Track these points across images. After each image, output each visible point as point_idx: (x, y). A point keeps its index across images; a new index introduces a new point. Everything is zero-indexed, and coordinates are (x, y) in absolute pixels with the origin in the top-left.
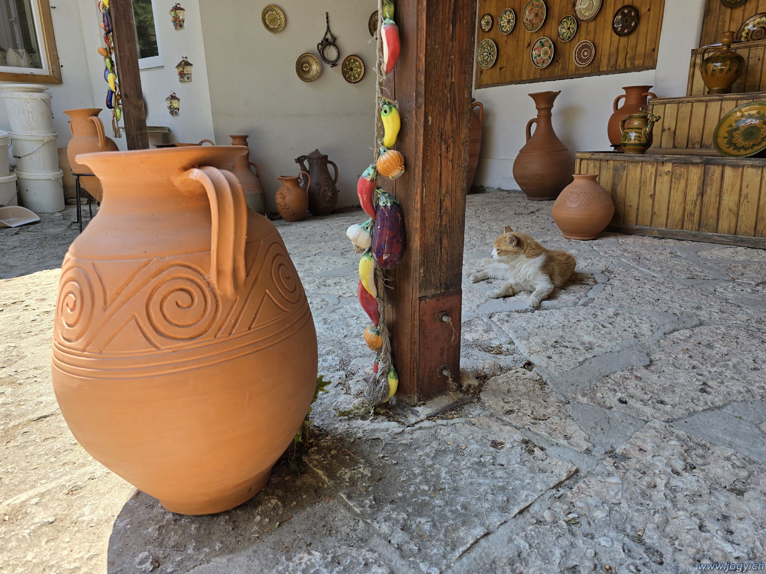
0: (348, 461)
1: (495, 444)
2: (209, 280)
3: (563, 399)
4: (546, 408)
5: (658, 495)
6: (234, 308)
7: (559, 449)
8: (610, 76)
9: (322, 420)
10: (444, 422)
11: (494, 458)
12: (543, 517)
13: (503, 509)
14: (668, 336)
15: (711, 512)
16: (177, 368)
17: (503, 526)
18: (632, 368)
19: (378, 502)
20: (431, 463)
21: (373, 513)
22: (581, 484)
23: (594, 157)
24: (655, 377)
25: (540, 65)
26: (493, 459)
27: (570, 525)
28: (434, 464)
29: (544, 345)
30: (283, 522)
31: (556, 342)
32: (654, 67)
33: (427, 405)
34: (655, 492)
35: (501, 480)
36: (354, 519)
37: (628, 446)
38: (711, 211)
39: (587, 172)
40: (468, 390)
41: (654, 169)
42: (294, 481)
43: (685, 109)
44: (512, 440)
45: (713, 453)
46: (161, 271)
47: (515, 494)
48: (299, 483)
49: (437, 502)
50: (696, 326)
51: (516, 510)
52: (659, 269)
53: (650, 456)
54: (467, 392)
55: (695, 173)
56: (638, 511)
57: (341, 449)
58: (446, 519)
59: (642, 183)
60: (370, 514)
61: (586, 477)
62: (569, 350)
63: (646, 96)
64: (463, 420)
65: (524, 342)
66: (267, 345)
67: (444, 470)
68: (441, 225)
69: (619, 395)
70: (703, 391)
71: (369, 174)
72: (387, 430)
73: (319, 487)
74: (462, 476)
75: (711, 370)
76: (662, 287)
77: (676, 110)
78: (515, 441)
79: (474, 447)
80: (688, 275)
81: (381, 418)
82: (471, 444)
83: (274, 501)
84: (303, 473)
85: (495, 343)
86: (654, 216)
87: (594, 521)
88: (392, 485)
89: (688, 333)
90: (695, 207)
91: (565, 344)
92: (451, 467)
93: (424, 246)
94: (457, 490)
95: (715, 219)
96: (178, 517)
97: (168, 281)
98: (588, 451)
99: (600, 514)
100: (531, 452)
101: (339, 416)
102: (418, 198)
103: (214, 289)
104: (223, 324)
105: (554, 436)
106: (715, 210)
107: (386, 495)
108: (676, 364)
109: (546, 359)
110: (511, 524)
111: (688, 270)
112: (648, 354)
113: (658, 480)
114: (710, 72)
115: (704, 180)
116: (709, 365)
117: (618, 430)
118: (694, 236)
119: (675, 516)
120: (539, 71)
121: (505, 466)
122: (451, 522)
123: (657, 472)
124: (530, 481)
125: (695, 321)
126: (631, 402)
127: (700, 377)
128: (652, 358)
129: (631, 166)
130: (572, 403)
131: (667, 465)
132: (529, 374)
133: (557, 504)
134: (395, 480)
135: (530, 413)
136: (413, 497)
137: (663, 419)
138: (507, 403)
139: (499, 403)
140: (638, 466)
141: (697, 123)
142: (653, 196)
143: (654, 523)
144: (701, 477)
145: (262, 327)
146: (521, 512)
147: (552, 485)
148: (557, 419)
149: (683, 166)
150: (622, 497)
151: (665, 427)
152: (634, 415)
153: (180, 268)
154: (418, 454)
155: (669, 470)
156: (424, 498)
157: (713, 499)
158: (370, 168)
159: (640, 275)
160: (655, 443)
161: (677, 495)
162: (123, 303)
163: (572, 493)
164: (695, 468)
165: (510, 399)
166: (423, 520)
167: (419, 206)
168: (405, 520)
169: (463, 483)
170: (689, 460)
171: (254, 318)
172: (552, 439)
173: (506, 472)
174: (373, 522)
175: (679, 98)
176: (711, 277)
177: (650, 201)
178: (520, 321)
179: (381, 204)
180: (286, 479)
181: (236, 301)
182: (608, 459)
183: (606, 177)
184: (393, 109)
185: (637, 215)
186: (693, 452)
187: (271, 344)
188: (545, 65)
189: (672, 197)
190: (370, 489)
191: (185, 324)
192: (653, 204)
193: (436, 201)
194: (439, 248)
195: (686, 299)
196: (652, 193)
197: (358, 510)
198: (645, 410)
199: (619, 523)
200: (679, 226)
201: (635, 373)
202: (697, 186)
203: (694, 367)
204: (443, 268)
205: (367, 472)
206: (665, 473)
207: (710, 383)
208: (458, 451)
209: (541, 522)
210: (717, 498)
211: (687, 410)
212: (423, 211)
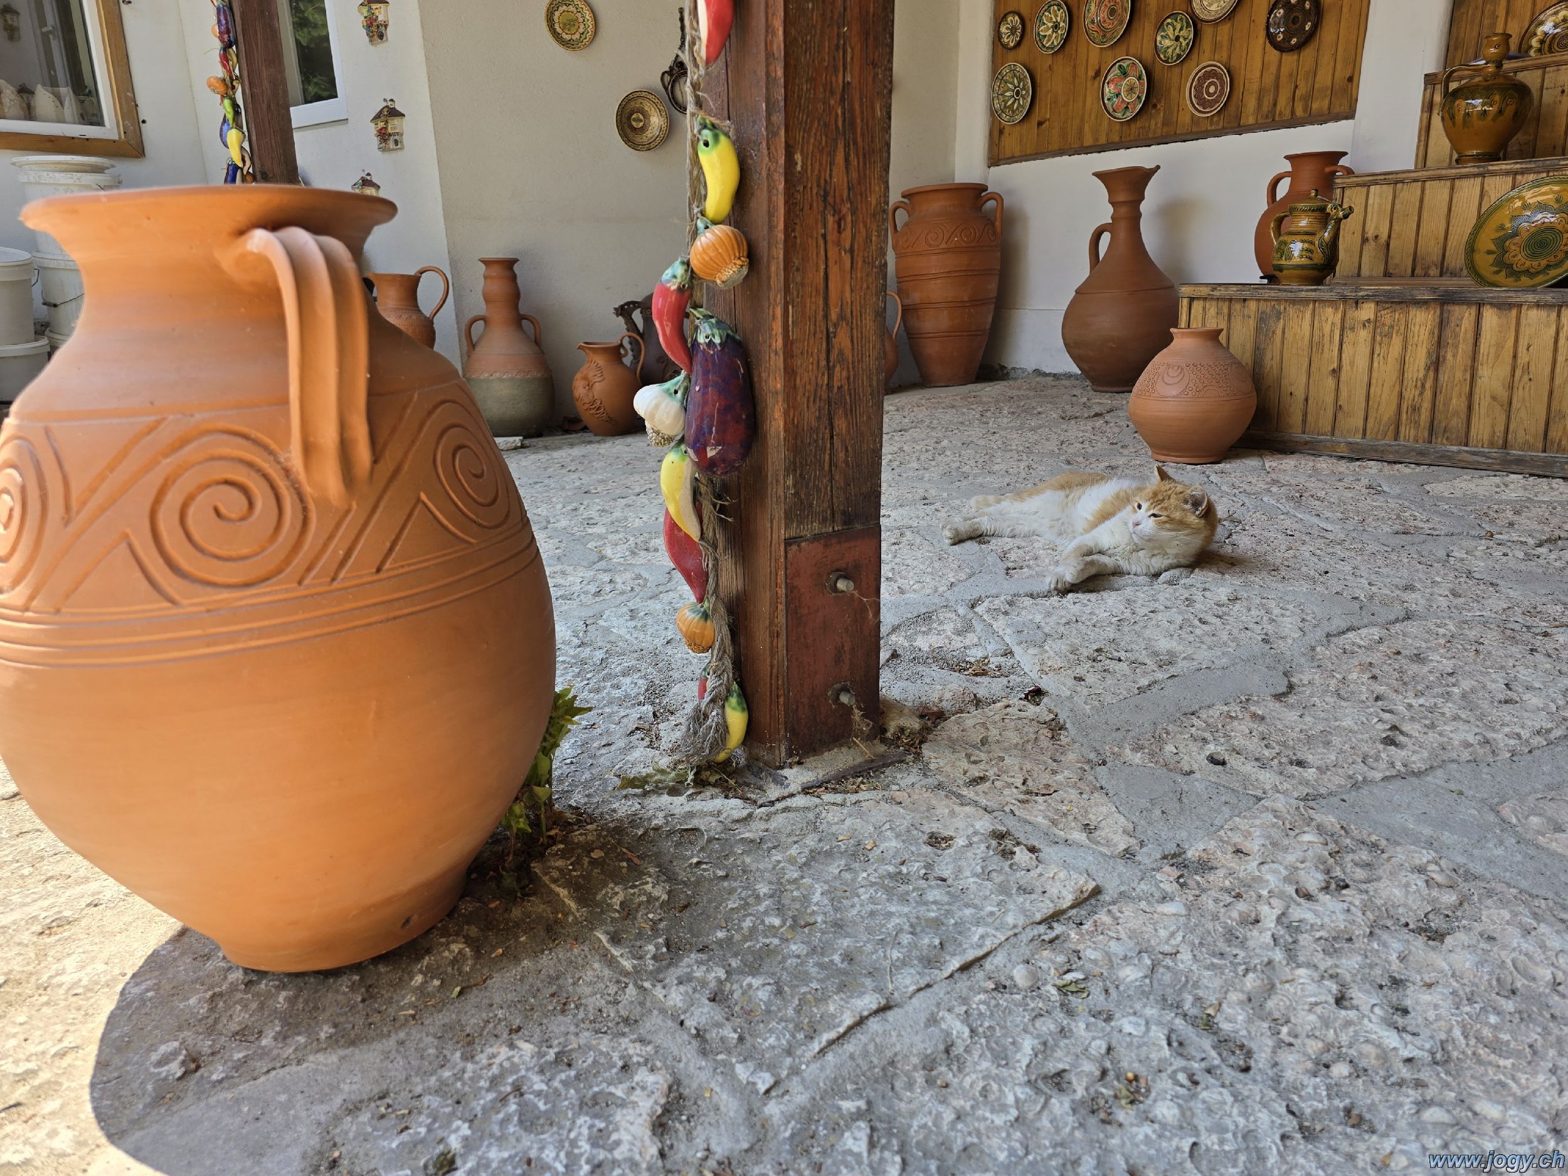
0: (624, 871)
1: (936, 841)
2: (289, 464)
3: (1092, 756)
4: (1054, 772)
5: (1260, 938)
6: (344, 526)
7: (1067, 849)
8: (1261, 135)
9: (588, 796)
10: (838, 798)
11: (929, 866)
12: (1012, 978)
13: (929, 962)
14: (1335, 640)
15: (1367, 970)
16: (215, 644)
17: (922, 993)
18: (1248, 700)
19: (674, 950)
20: (796, 875)
21: (659, 970)
22: (1103, 917)
23: (1216, 293)
24: (1292, 716)
25: (1119, 115)
26: (925, 867)
27: (1065, 994)
28: (802, 877)
29: (1072, 657)
30: (470, 987)
31: (1099, 650)
32: (1350, 115)
33: (808, 765)
34: (1255, 933)
35: (934, 907)
36: (618, 982)
37: (1212, 845)
38: (1454, 401)
39: (1204, 324)
40: (899, 738)
41: (1339, 315)
42: (507, 910)
43: (1410, 194)
44: (971, 830)
45: (1390, 858)
46: (183, 442)
47: (960, 933)
48: (516, 913)
49: (794, 947)
50: (1397, 620)
51: (955, 963)
52: (1339, 515)
53: (1256, 863)
54: (895, 742)
55: (1422, 321)
56: (1209, 967)
57: (614, 848)
58: (805, 978)
59: (1315, 346)
60: (651, 972)
61: (1114, 903)
62: (1124, 666)
63: (1334, 173)
64: (878, 794)
65: (1032, 651)
66: (418, 608)
67: (819, 889)
68: (829, 386)
69: (1211, 748)
70: (1389, 741)
71: (675, 277)
72: (719, 813)
73: (556, 921)
74: (856, 900)
75: (1414, 702)
76: (1338, 549)
77: (1390, 198)
78: (976, 833)
79: (891, 844)
80: (1397, 527)
81: (709, 791)
82: (886, 839)
83: (455, 947)
84: (529, 895)
85: (975, 654)
86: (1340, 415)
87: (1117, 987)
88: (709, 917)
89: (1376, 633)
90: (1421, 394)
91: (1116, 654)
92: (837, 884)
93: (794, 430)
94: (841, 927)
95: (1464, 416)
96: (255, 976)
97: (199, 463)
98: (1128, 854)
99: (1130, 974)
100: (1007, 854)
101: (623, 787)
102: (778, 327)
103: (299, 483)
104: (317, 558)
105: (1061, 826)
106: (1464, 399)
107: (693, 936)
108: (1342, 692)
109: (1070, 682)
110: (939, 990)
111: (1398, 517)
112: (1285, 674)
113: (1264, 909)
114: (1459, 118)
115: (1440, 337)
116: (1411, 694)
117: (1198, 816)
118: (1421, 453)
119: (1290, 978)
120: (1118, 127)
121: (950, 881)
122: (814, 985)
123: (1265, 893)
124: (995, 909)
125: (1398, 611)
126: (1234, 761)
127: (1387, 716)
128: (1294, 680)
129: (1291, 310)
130: (1109, 764)
131: (1287, 880)
132: (1032, 710)
133: (1046, 953)
134: (717, 908)
135: (1019, 782)
136: (745, 939)
137: (1296, 795)
138: (975, 762)
139: (958, 763)
140: (1227, 883)
141: (1433, 225)
142: (1336, 372)
143: (1242, 992)
144: (1357, 903)
145: (406, 569)
146: (965, 968)
147: (1038, 917)
148: (1073, 794)
149: (1398, 307)
150: (1183, 941)
151: (1298, 808)
152: (1236, 785)
153: (225, 437)
154: (774, 858)
155: (1291, 890)
156: (767, 941)
157: (1376, 946)
158: (677, 264)
159: (1296, 526)
160: (1269, 837)
161: (1301, 937)
162: (102, 509)
163: (1081, 935)
164: (1347, 886)
165: (983, 756)
166: (756, 982)
167: (779, 343)
168: (720, 982)
169: (854, 912)
170: (1337, 872)
171: (391, 550)
172: (1057, 831)
173: (948, 893)
174: (654, 986)
175: (1397, 173)
176: (1444, 530)
177: (1330, 382)
178: (1032, 613)
179: (701, 339)
180: (492, 905)
181: (348, 511)
182: (1167, 869)
183: (1241, 335)
184: (722, 138)
185: (1305, 415)
186: (1349, 857)
187: (429, 605)
188: (1130, 115)
189: (1375, 375)
190: (662, 925)
191: (233, 553)
192: (1337, 389)
193: (819, 335)
194: (827, 436)
195: (1384, 570)
196: (1335, 365)
197: (627, 964)
198: (1261, 778)
199: (1170, 991)
200: (1390, 434)
201: (1253, 709)
202: (1425, 350)
203: (1377, 699)
204: (837, 478)
205: (660, 892)
206: (1281, 895)
207: (1406, 728)
208: (858, 853)
209: (1005, 987)
210: (1385, 945)
211: (1350, 777)
212: (788, 354)
